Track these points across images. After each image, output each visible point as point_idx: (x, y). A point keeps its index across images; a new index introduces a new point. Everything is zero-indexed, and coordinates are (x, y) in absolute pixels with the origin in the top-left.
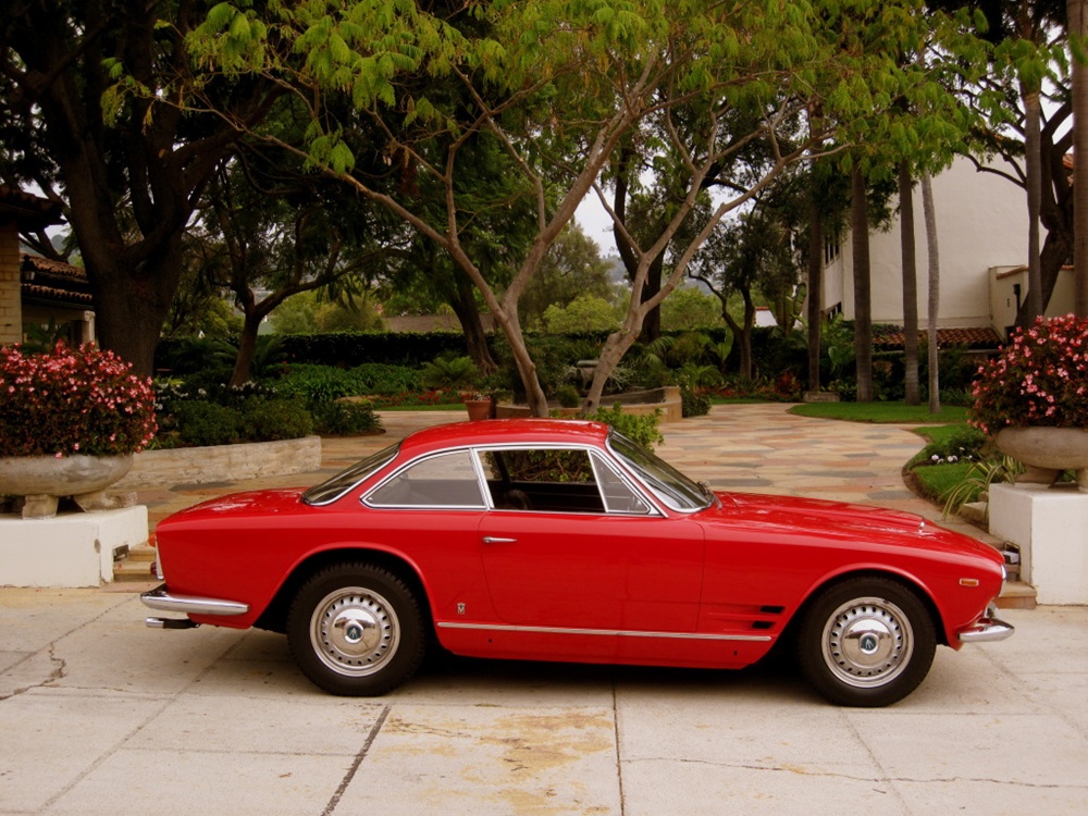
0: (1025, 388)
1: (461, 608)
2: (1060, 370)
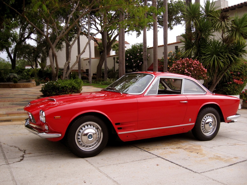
2: (192, 68)
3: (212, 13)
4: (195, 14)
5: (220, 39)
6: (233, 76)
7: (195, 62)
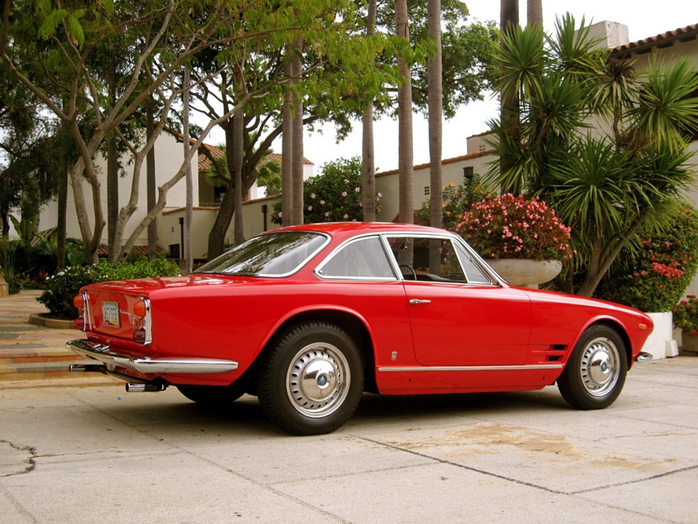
0: (505, 234)
1: (394, 355)
2: (525, 224)
3: (581, 57)
4: (530, 61)
5: (607, 139)
6: (651, 251)
7: (533, 205)
